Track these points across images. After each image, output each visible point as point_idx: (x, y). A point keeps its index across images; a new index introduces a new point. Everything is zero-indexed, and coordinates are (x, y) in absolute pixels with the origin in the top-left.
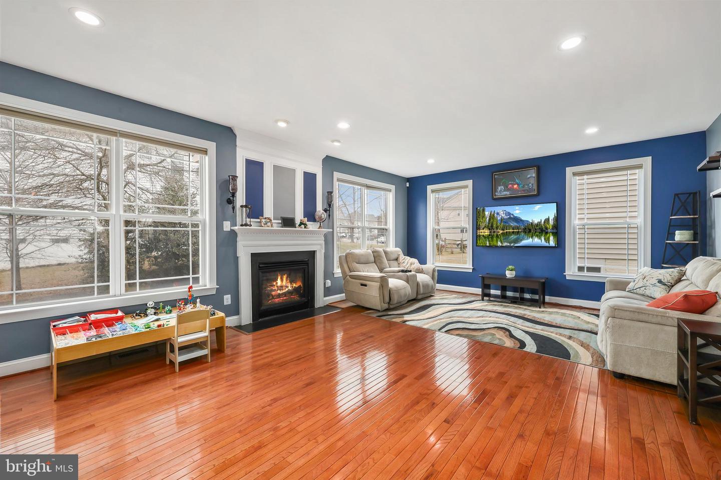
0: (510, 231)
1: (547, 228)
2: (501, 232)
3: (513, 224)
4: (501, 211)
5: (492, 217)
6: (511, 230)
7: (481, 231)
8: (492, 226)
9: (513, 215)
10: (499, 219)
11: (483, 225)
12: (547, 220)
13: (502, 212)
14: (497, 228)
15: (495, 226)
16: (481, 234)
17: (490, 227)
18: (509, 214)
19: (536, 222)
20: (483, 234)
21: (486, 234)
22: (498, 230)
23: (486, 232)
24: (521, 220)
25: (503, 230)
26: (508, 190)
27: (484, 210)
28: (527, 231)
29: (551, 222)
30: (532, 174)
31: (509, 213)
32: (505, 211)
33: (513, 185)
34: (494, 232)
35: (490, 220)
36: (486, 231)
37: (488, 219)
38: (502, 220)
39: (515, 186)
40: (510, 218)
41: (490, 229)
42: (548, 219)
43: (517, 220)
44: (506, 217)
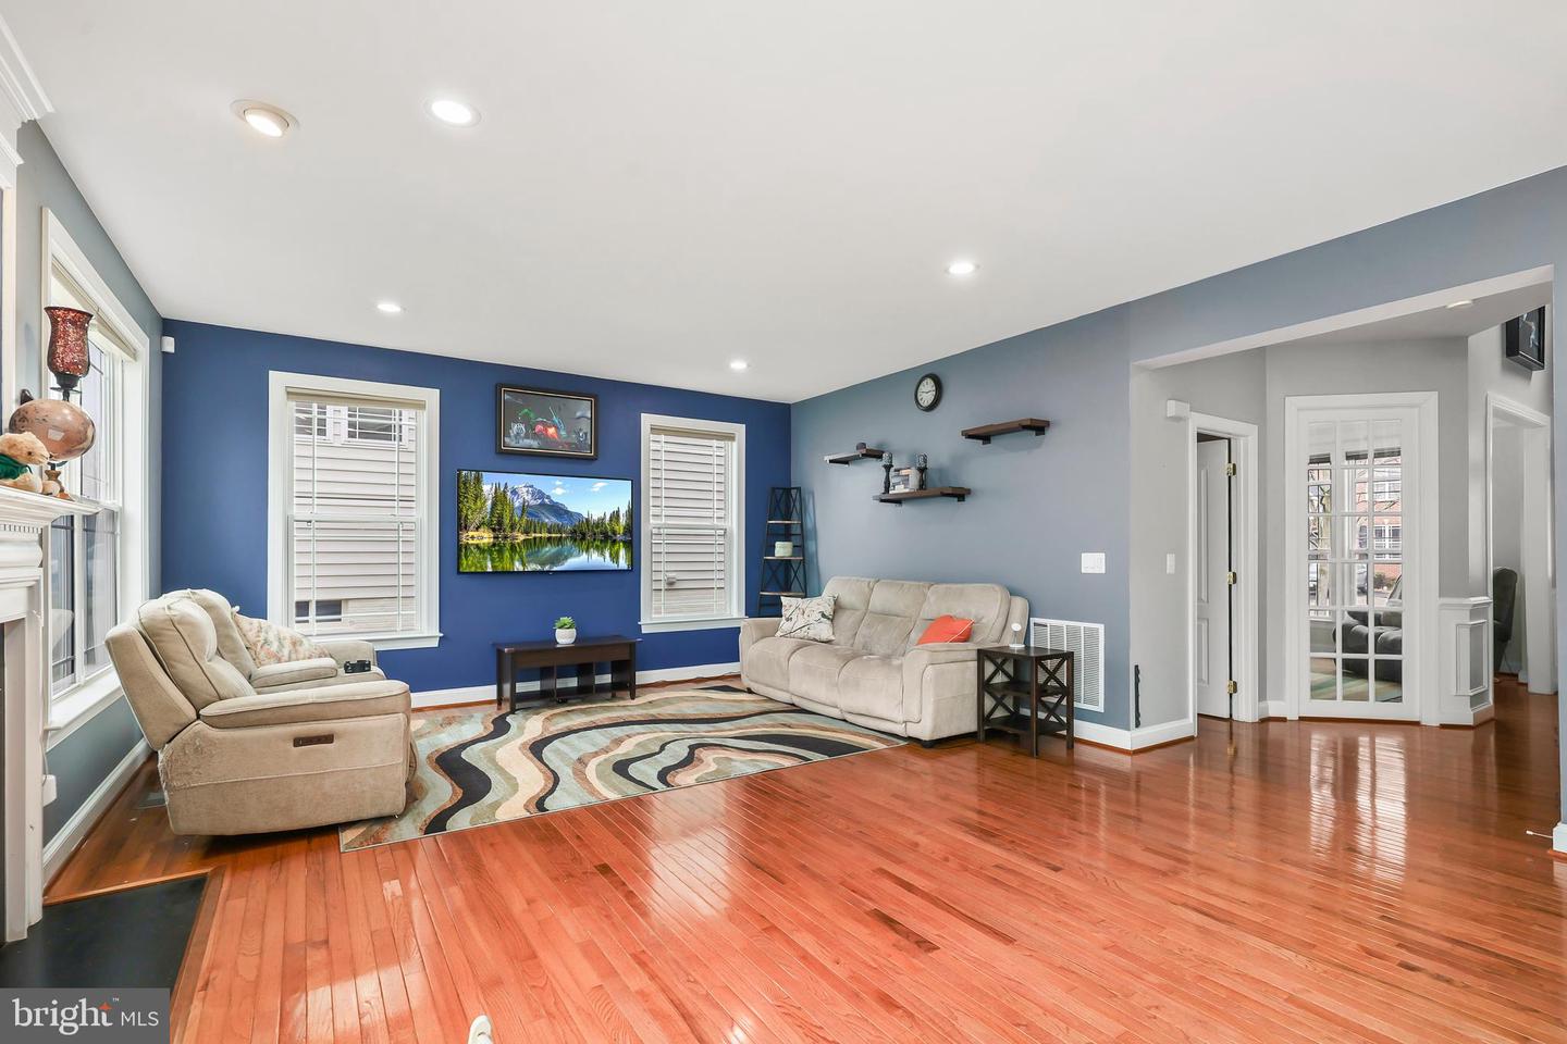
0: (543, 535)
1: (614, 533)
2: (522, 537)
3: (549, 520)
4: (523, 487)
5: (500, 498)
6: (545, 535)
7: (471, 534)
8: (500, 523)
9: (548, 497)
10: (517, 504)
11: (475, 519)
12: (615, 516)
13: (525, 490)
14: (513, 527)
15: (507, 521)
16: (470, 542)
17: (497, 526)
18: (541, 495)
19: (595, 518)
20: (475, 542)
21: (486, 541)
22: (515, 534)
23: (486, 537)
24: (567, 512)
25: (526, 532)
26: (536, 436)
27: (478, 480)
28: (579, 537)
29: (623, 520)
30: (584, 409)
31: (540, 492)
32: (532, 486)
33: (546, 426)
34: (506, 538)
35: (494, 505)
36: (486, 535)
37: (489, 503)
38: (524, 508)
39: (551, 431)
40: (543, 505)
41: (494, 530)
42: (618, 512)
43: (557, 510)
44: (533, 502)
